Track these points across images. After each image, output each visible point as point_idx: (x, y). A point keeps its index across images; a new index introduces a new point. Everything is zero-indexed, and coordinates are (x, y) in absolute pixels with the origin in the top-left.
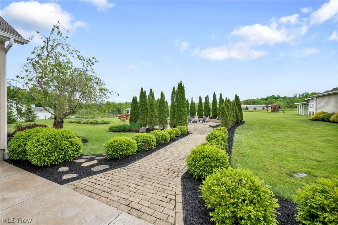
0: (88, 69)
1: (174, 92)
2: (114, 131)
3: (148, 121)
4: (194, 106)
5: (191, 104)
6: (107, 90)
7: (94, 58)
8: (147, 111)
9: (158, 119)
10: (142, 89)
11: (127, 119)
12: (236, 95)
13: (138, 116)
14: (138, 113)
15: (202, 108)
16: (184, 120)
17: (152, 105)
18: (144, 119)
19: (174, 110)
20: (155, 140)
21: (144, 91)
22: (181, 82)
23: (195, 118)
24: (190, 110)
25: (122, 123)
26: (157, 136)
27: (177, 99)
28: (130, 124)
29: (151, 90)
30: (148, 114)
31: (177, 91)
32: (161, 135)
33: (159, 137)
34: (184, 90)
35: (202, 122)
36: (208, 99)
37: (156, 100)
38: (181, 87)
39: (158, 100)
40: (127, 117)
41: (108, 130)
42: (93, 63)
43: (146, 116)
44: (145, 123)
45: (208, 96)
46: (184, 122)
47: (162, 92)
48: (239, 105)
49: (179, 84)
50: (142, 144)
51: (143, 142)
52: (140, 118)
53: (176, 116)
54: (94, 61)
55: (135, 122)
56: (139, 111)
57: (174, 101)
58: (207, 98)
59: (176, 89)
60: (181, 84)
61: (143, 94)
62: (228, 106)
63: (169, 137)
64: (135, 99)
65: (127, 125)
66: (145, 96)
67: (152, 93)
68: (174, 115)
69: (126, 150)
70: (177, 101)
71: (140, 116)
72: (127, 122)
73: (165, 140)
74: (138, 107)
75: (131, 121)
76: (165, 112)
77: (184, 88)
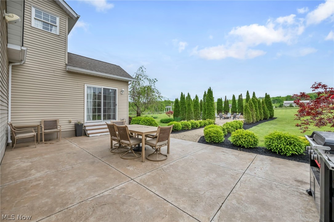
0: (152, 85)
1: (205, 95)
2: (164, 123)
3: (186, 116)
4: (227, 104)
5: (225, 102)
6: (162, 97)
7: (156, 79)
8: (186, 109)
9: (193, 115)
10: (182, 93)
11: (171, 115)
12: (266, 94)
13: (179, 112)
14: (179, 110)
15: (236, 105)
16: (212, 115)
17: (189, 105)
18: (183, 115)
19: (205, 108)
20: (191, 125)
21: (183, 95)
22: (210, 88)
23: (228, 115)
24: (224, 107)
25: (168, 118)
26: (192, 123)
27: (207, 100)
28: (174, 118)
29: (188, 94)
30: (186, 111)
31: (207, 94)
32: (194, 123)
33: (193, 124)
34: (212, 94)
35: (232, 118)
36: (242, 97)
37: (193, 100)
38: (210, 91)
39: (194, 100)
40: (172, 113)
41: (159, 122)
42: (155, 82)
43: (185, 112)
44: (184, 117)
45: (241, 94)
46: (212, 117)
47: (196, 95)
48: (269, 103)
49: (209, 90)
50: (184, 126)
51: (184, 125)
52: (181, 114)
53: (206, 112)
54: (155, 80)
55: (177, 116)
56: (180, 109)
57: (205, 101)
58: (240, 96)
59: (207, 93)
60: (210, 89)
61: (182, 96)
62: (252, 105)
63: (199, 125)
64: (177, 101)
65: (172, 119)
66: (184, 98)
67: (189, 96)
68: (205, 112)
69: (177, 127)
70: (207, 102)
71: (181, 112)
72: (172, 117)
73: (197, 126)
74: (179, 106)
75: (174, 116)
76: (198, 109)
77: (212, 92)
